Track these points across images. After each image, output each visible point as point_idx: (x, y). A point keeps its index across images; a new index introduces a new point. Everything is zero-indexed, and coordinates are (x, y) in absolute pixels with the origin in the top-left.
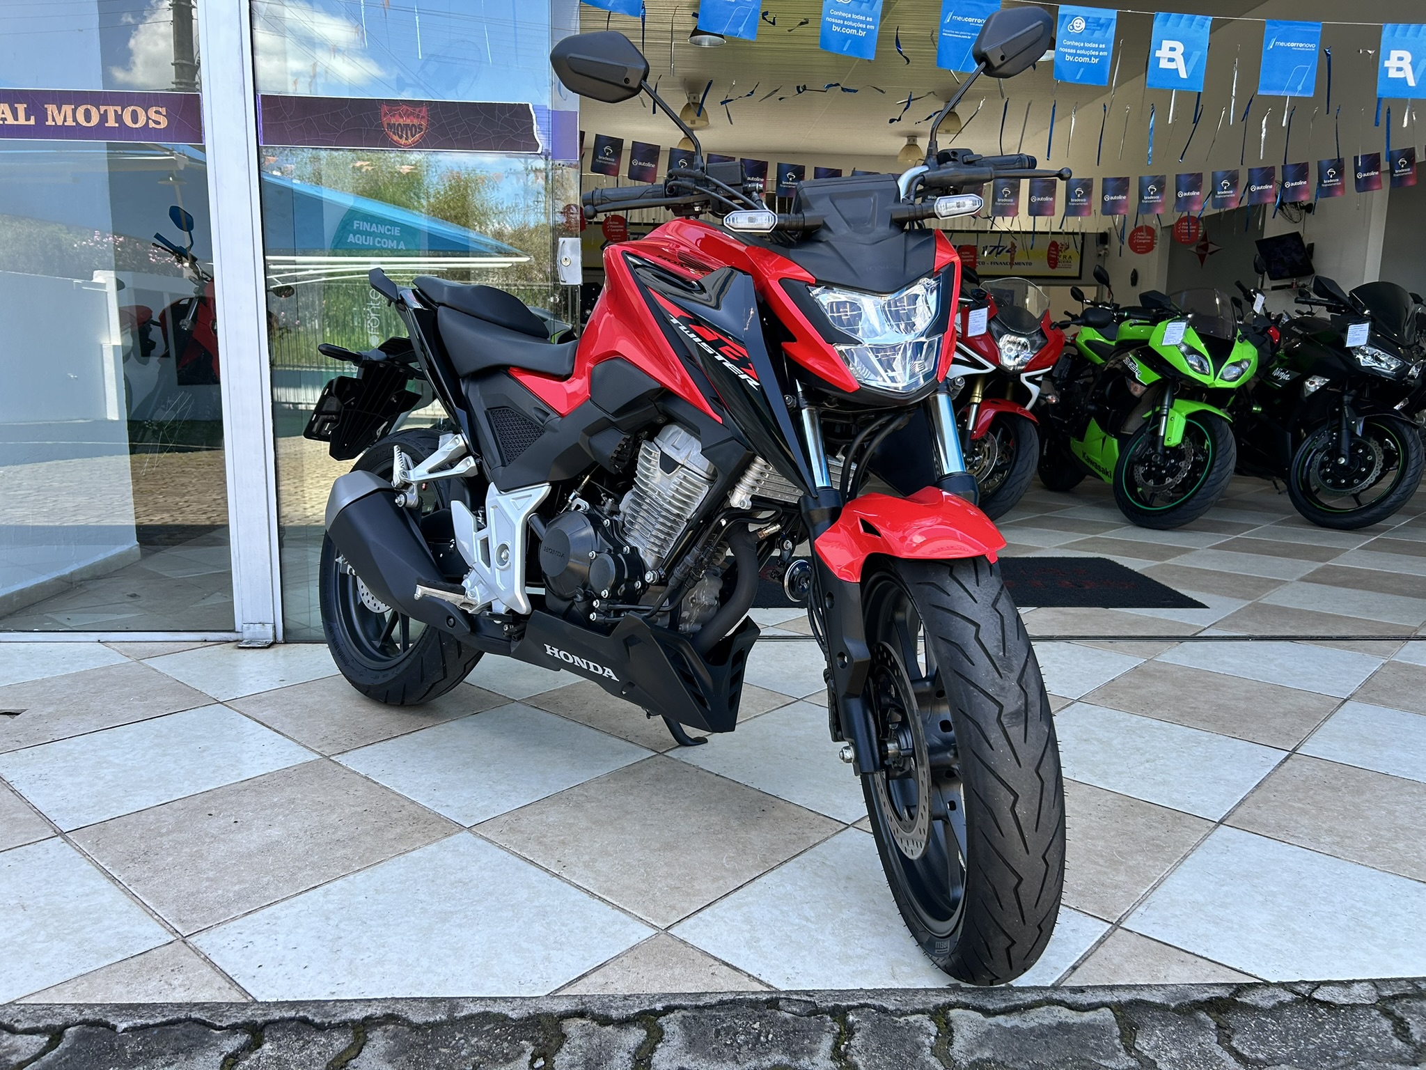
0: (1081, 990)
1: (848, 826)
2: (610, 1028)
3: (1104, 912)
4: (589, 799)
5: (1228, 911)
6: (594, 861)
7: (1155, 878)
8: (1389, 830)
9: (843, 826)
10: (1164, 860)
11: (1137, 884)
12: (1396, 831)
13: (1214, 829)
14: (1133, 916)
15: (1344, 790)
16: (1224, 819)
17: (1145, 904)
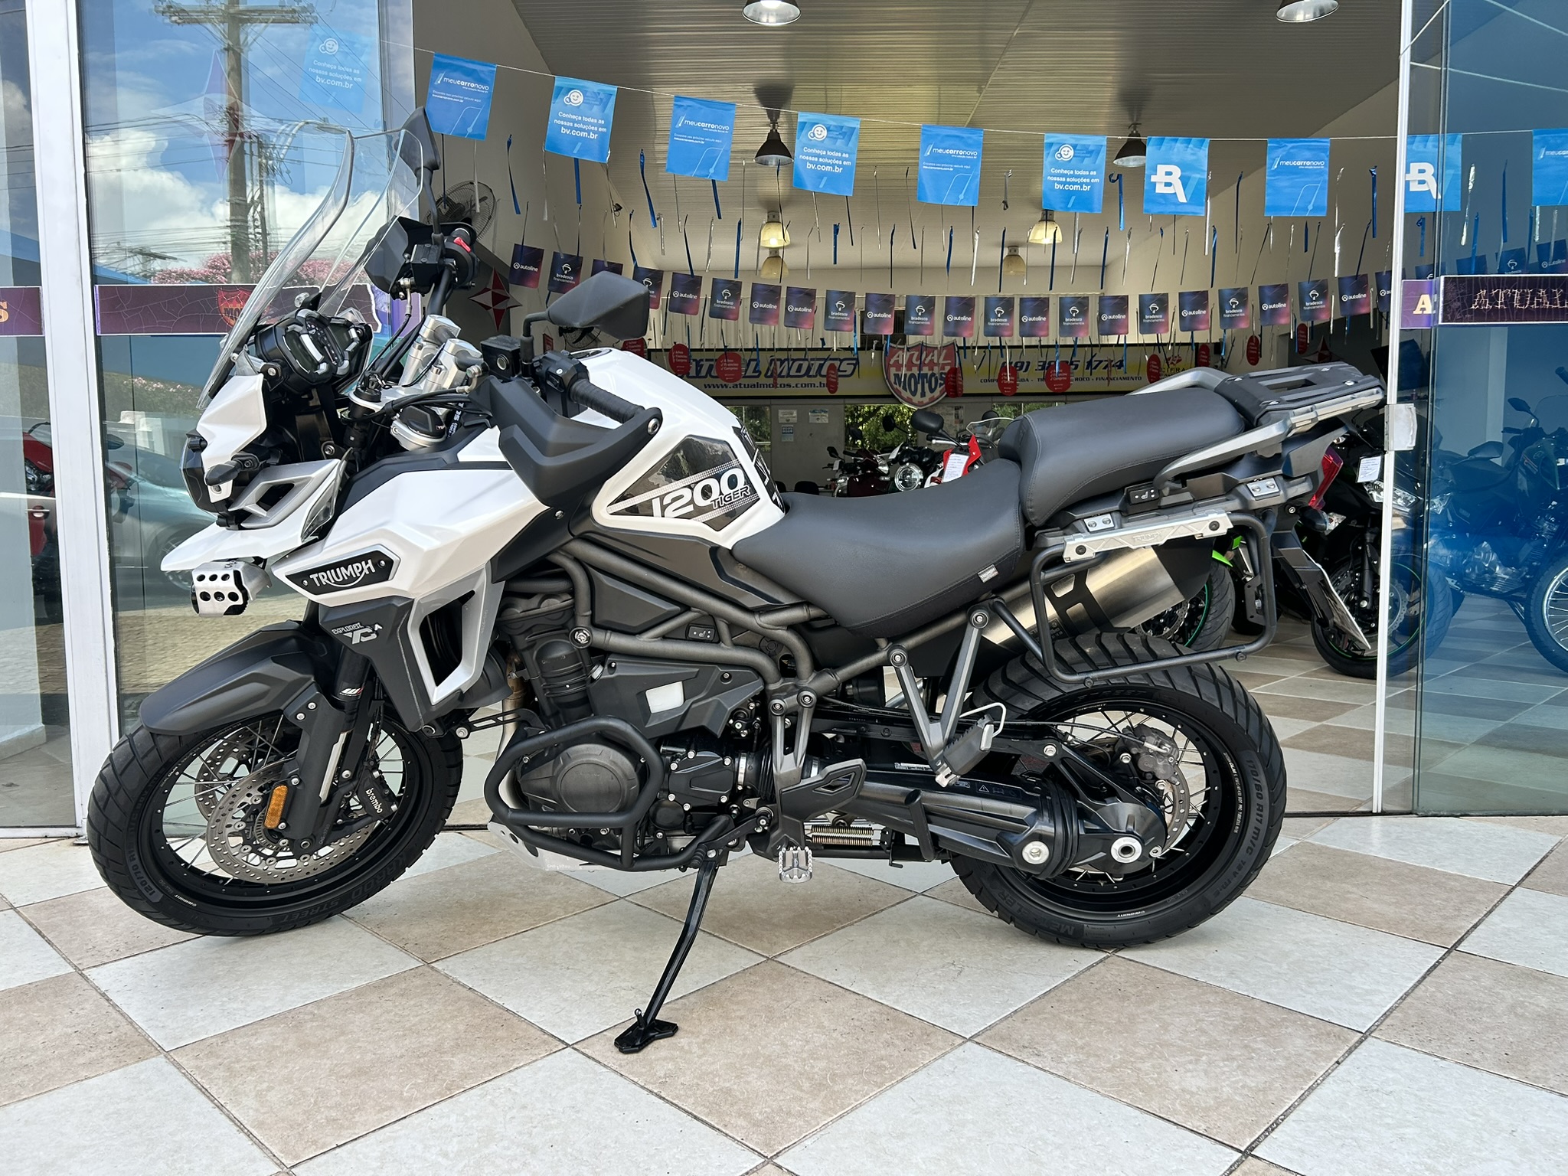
1: (568, 1045)
3: (767, 1145)
4: (314, 1017)
5: (901, 1144)
6: (269, 1089)
7: (850, 1105)
8: (1145, 1047)
9: (562, 1046)
10: (878, 1084)
11: (825, 1113)
12: (1155, 1047)
13: (956, 1048)
14: (797, 1149)
15: (1133, 999)
16: (977, 1035)
17: (818, 1135)
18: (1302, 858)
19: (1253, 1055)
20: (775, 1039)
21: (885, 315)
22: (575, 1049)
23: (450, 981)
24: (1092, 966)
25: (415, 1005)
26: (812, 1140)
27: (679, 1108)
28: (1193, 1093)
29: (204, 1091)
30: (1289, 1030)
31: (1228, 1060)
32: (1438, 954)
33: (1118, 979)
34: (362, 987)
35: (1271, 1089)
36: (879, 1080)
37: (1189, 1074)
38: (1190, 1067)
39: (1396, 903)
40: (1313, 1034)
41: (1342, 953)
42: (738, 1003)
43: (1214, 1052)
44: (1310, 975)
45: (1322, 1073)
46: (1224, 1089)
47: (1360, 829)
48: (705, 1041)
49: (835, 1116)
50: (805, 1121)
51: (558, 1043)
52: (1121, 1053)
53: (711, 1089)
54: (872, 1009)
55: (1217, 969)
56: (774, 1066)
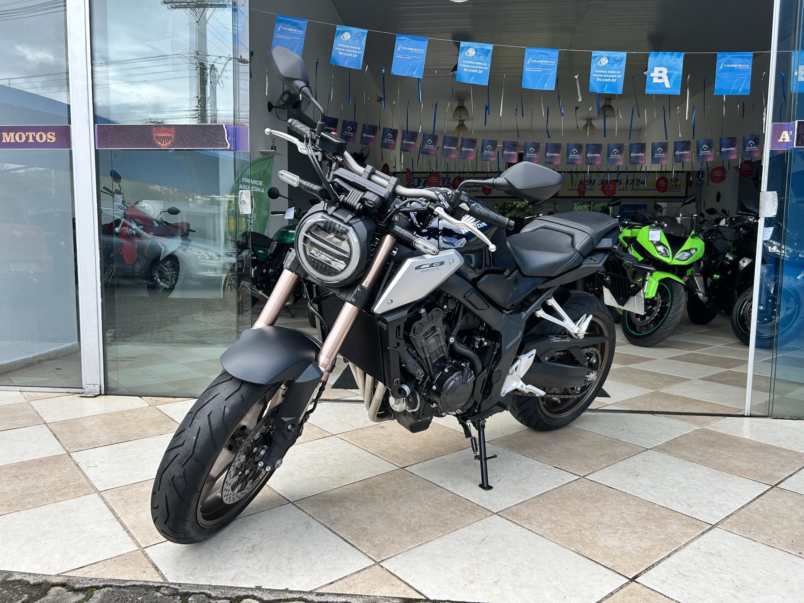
0: (322, 594)
1: (290, 502)
2: (70, 593)
3: (378, 556)
7: (425, 540)
9: (287, 502)
10: (442, 532)
11: (411, 543)
12: (594, 524)
13: (487, 517)
14: (393, 559)
15: (589, 500)
16: (500, 511)
17: (405, 554)
18: (700, 436)
19: (648, 532)
20: (395, 506)
21: (513, 153)
22: (294, 504)
24: (570, 482)
26: (401, 555)
27: (338, 535)
28: (610, 548)
29: (112, 510)
30: (672, 521)
31: (633, 533)
32: (765, 488)
33: (583, 489)
35: (653, 549)
36: (443, 529)
37: (610, 539)
38: (611, 535)
39: (747, 461)
40: (685, 524)
41: (711, 484)
42: (380, 488)
43: (626, 529)
44: (690, 495)
45: (684, 543)
46: (627, 547)
47: (736, 423)
48: (358, 506)
49: (416, 545)
50: (400, 546)
51: (286, 501)
52: (575, 525)
53: (356, 527)
54: (448, 495)
55: (639, 488)
56: (391, 519)
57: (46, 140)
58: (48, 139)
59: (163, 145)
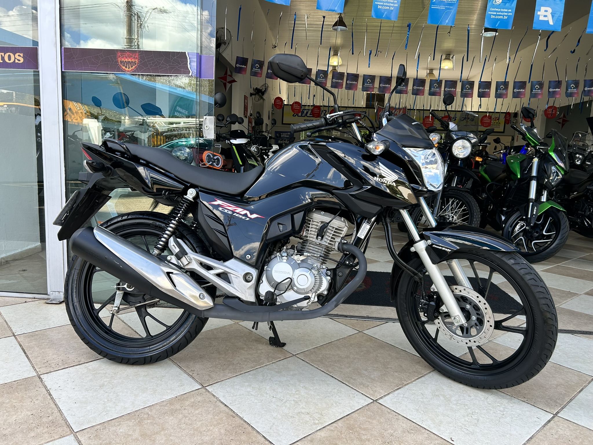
23: (215, 399)
24: (548, 422)
25: (198, 414)
33: (566, 433)
34: (172, 399)
57: (15, 60)
58: (16, 60)
59: (127, 69)
